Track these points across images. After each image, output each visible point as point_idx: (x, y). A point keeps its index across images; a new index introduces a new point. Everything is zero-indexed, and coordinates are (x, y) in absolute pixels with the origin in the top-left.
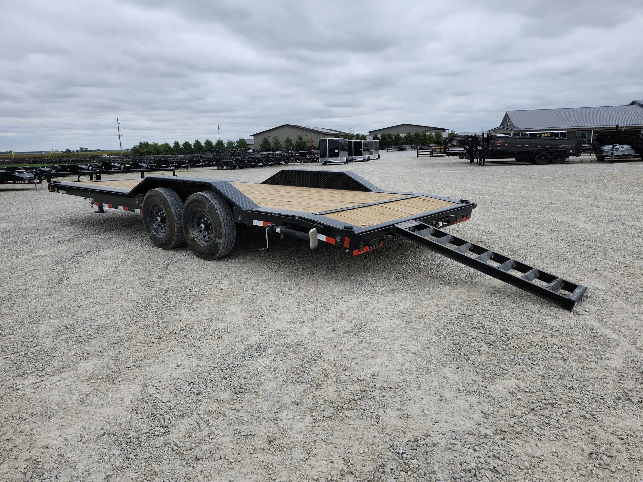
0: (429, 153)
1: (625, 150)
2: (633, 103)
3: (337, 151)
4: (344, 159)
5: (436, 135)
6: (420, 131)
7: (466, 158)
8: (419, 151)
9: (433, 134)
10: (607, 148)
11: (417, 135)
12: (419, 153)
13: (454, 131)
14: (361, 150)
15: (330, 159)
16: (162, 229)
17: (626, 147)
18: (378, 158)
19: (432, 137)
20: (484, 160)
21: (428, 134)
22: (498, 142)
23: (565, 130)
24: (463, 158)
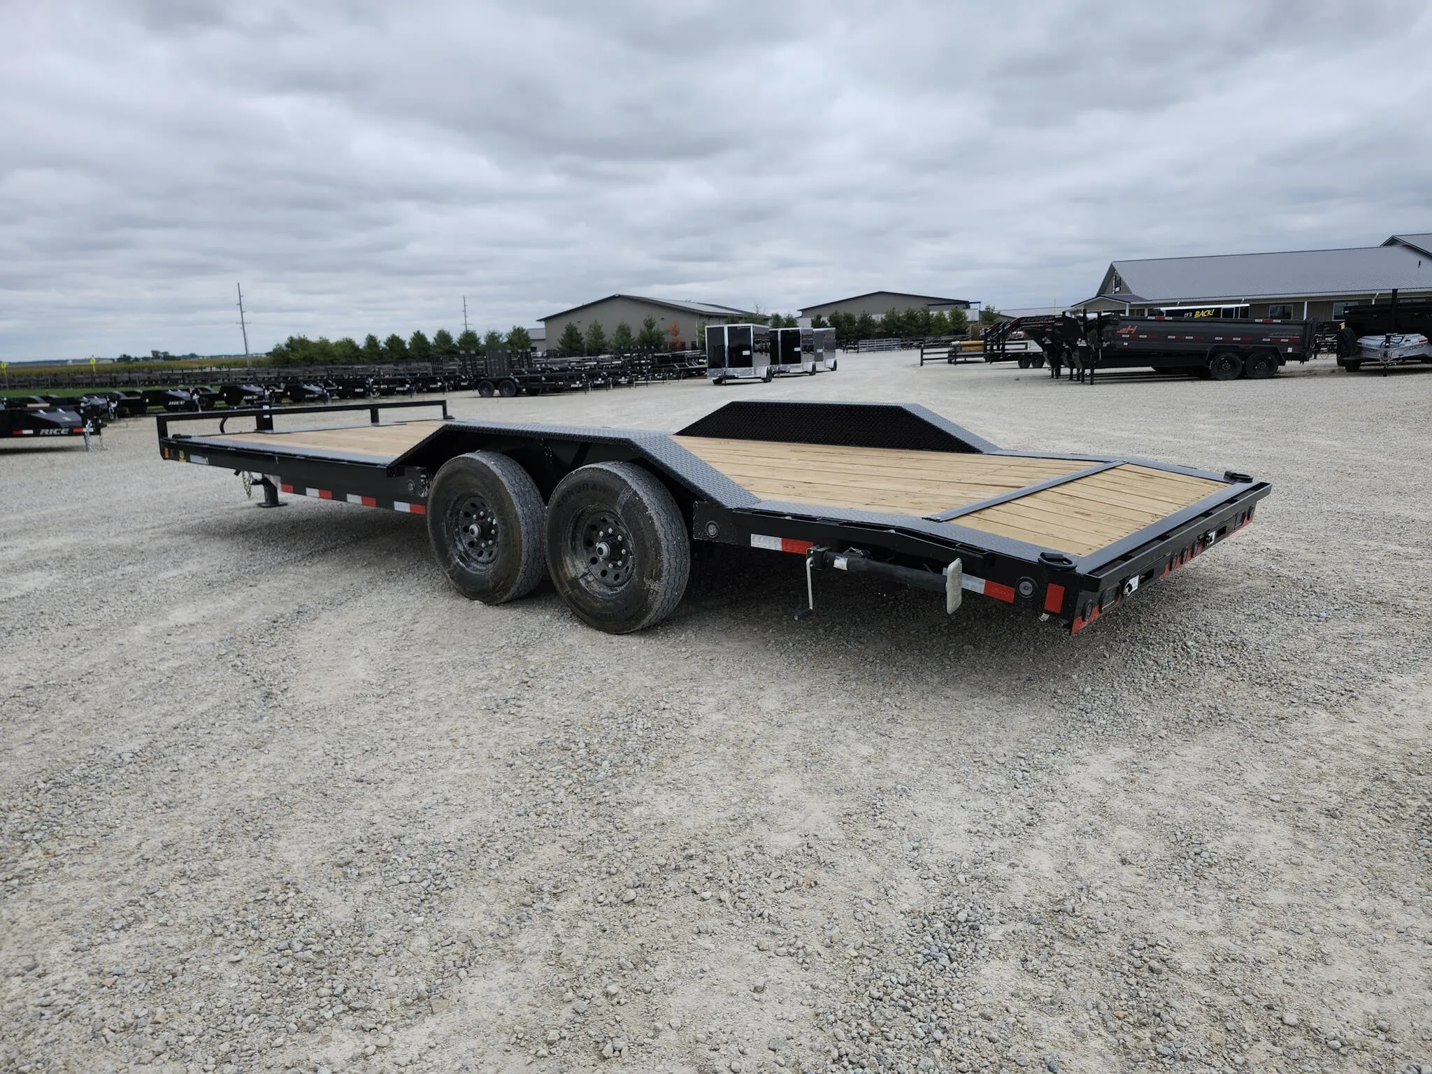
0: (946, 355)
1: (1415, 347)
2: (1392, 242)
3: (746, 353)
4: (764, 374)
5: (952, 314)
6: (917, 308)
8: (925, 351)
9: (947, 314)
10: (1373, 342)
11: (911, 317)
12: (925, 357)
13: (991, 307)
14: (797, 349)
15: (731, 371)
16: (480, 554)
17: (1416, 339)
18: (834, 369)
19: (945, 320)
20: (1092, 371)
21: (934, 313)
22: (1124, 330)
23: (1246, 301)
24: (1027, 367)
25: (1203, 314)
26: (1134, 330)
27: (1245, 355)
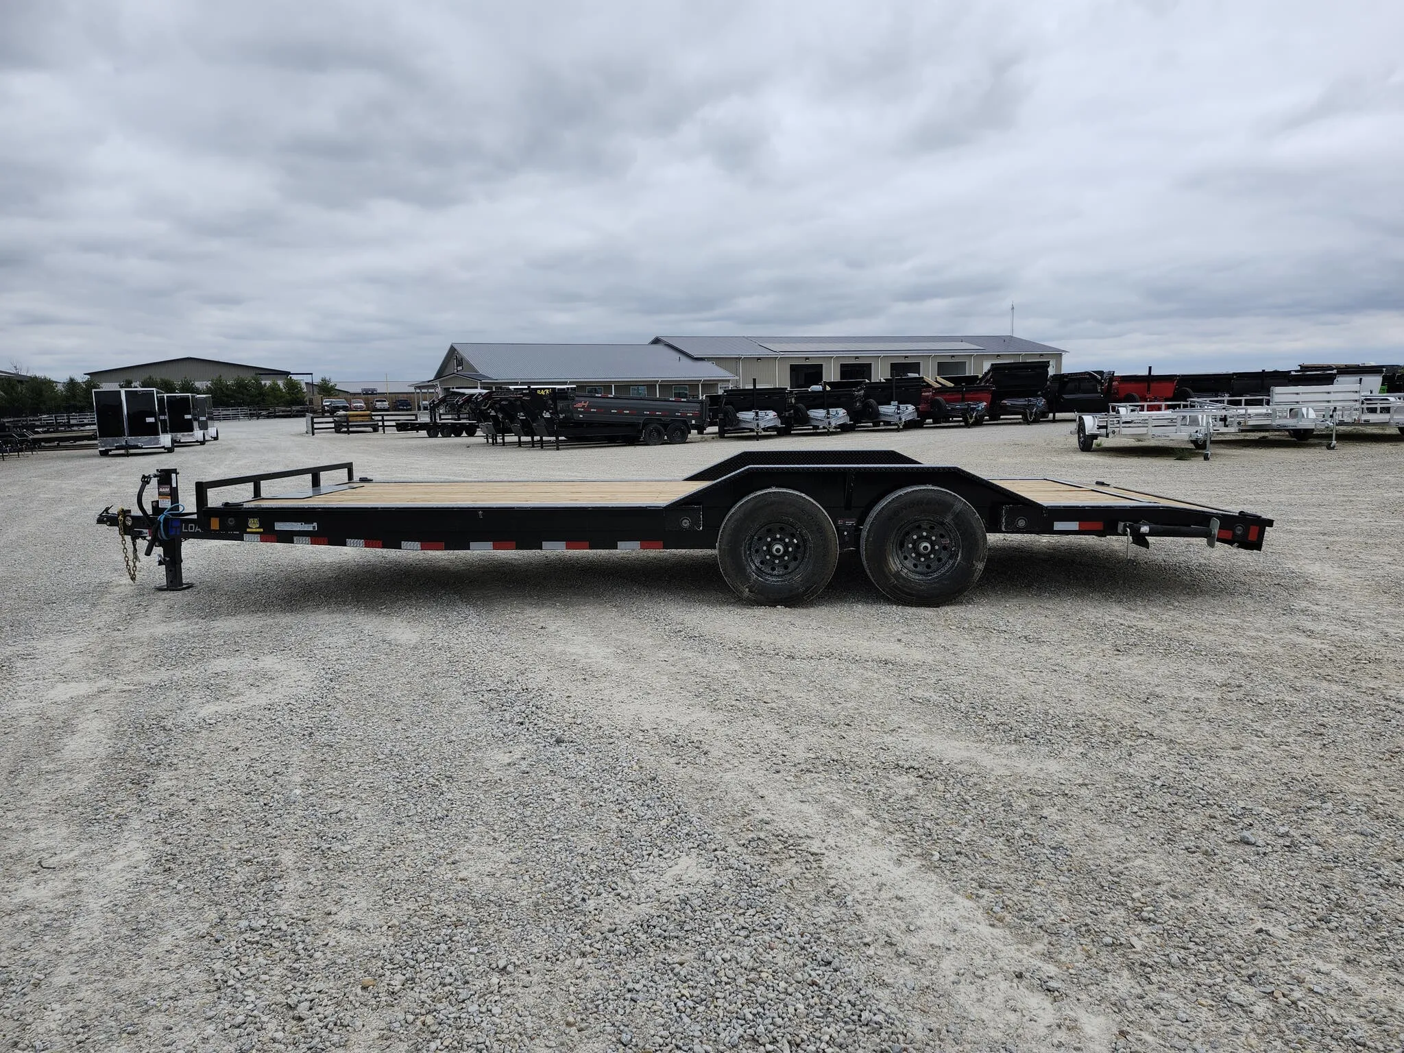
0: (333, 425)
1: (771, 420)
2: (656, 341)
3: (150, 420)
4: (168, 443)
5: (286, 385)
6: (248, 377)
7: (443, 436)
8: (315, 420)
9: (281, 383)
10: (746, 416)
11: (241, 386)
12: (316, 426)
13: (327, 378)
14: (188, 417)
15: (132, 440)
16: (773, 569)
17: (772, 414)
18: (216, 439)
19: (280, 390)
20: (557, 438)
21: (267, 383)
22: (579, 405)
23: (571, 383)
24: (436, 436)
25: (543, 393)
26: (586, 405)
27: (665, 426)
